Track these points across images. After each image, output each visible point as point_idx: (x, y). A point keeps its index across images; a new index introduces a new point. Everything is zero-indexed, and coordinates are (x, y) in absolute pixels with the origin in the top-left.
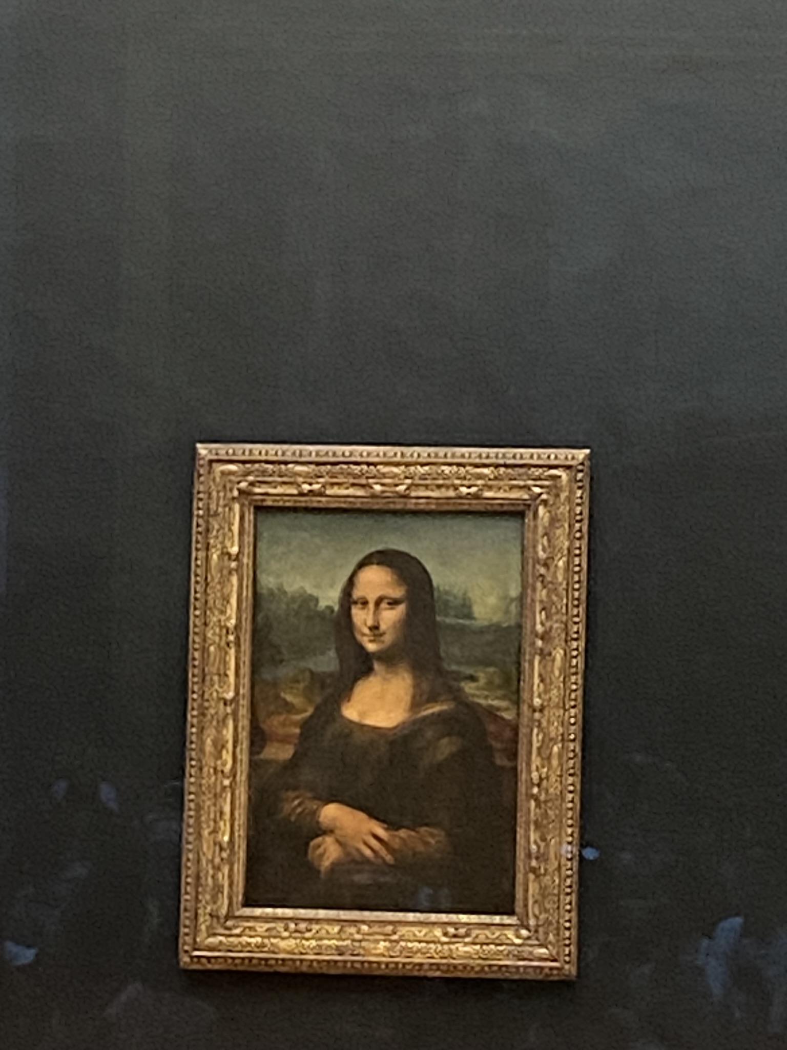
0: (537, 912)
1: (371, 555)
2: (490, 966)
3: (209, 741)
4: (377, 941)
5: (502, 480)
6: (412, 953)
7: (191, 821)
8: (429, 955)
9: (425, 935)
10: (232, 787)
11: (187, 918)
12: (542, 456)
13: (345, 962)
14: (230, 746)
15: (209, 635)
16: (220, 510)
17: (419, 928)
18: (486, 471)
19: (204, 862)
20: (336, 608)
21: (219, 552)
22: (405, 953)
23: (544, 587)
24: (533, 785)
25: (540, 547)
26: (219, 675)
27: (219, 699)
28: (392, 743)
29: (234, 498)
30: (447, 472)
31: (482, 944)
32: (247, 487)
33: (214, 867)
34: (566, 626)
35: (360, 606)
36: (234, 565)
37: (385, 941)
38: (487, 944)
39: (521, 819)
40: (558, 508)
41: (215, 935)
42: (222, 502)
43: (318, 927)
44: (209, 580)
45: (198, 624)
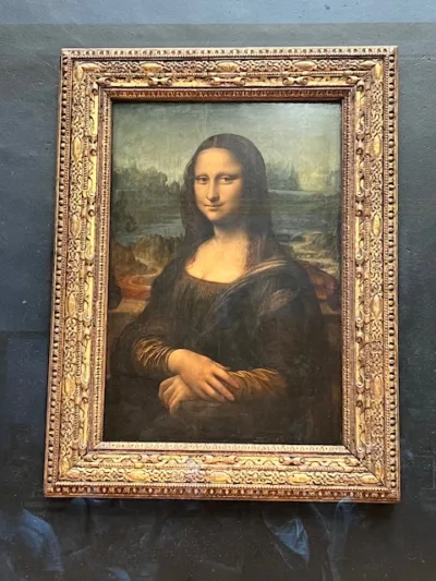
0: (363, 441)
1: (211, 139)
2: (323, 491)
3: (72, 296)
5: (324, 70)
6: (253, 480)
7: (56, 366)
9: (264, 464)
10: (92, 336)
11: (51, 452)
13: (193, 489)
14: (90, 300)
15: (73, 205)
16: (82, 100)
17: (258, 457)
18: (310, 63)
19: (67, 401)
20: (182, 183)
21: (81, 137)
22: (246, 480)
23: (362, 159)
24: (357, 329)
25: (358, 126)
26: (82, 239)
27: (82, 259)
29: (93, 90)
30: (277, 64)
31: (315, 471)
32: (106, 80)
34: (383, 193)
35: (201, 181)
36: (94, 146)
37: (228, 469)
38: (320, 471)
39: (346, 359)
40: (373, 93)
41: (75, 466)
42: (83, 94)
43: (168, 457)
44: (73, 159)
45: (62, 196)
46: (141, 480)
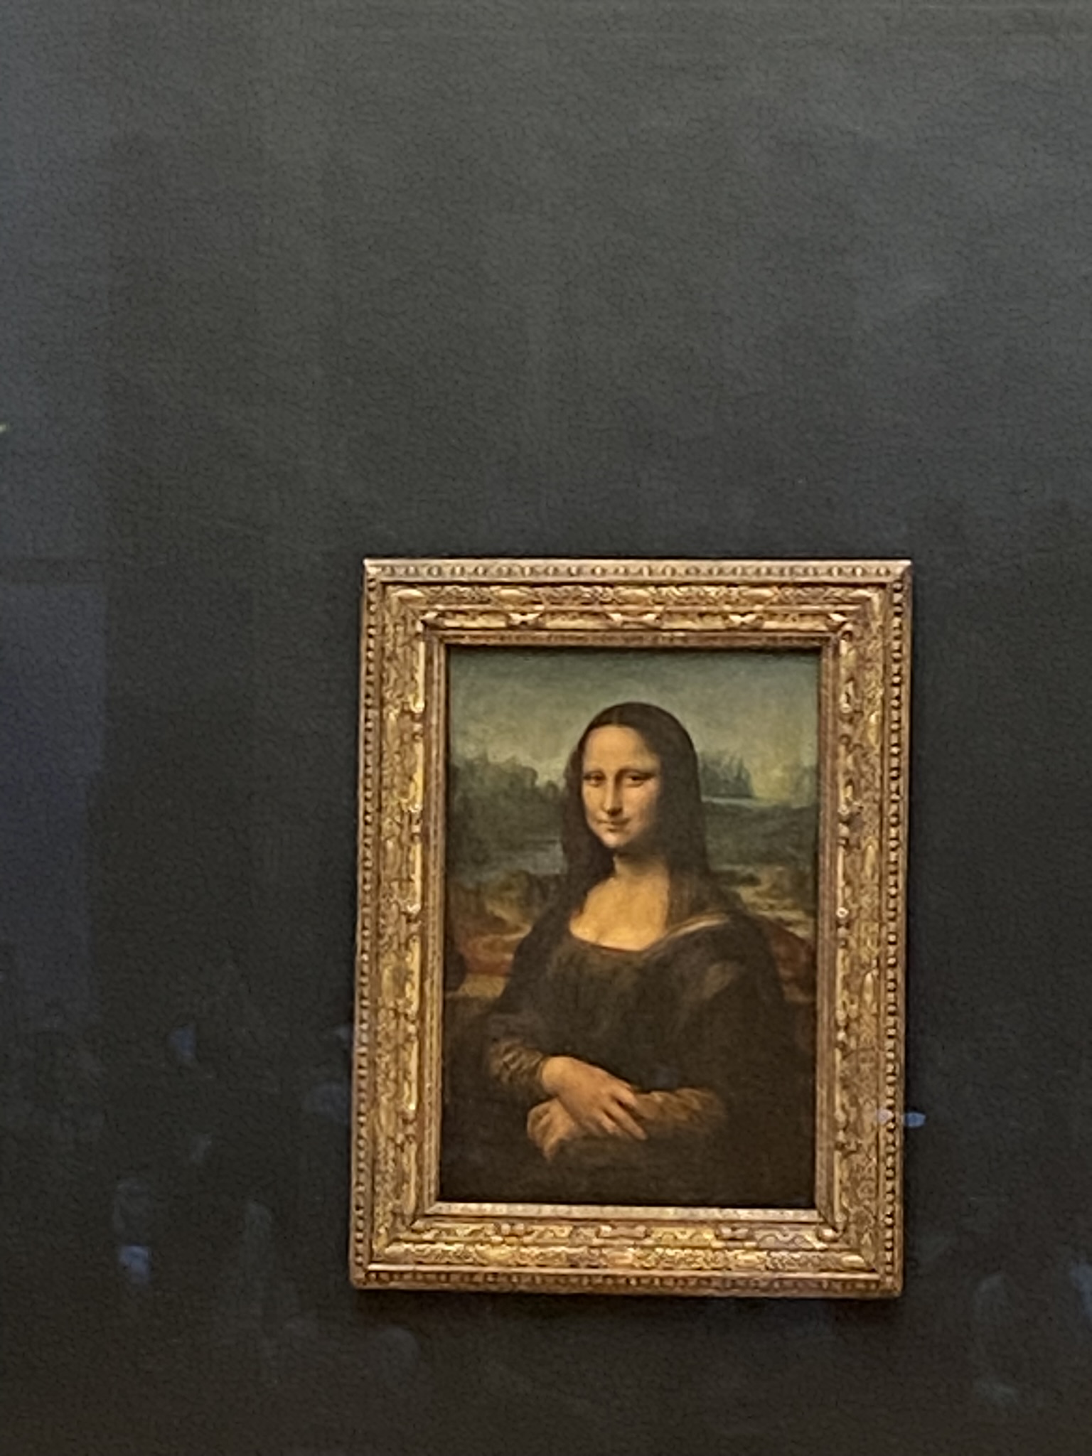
0: (845, 1204)
1: (608, 712)
2: (781, 1280)
3: (386, 973)
4: (622, 1248)
5: (789, 604)
6: (673, 1263)
7: (364, 1084)
8: (694, 1266)
9: (691, 1238)
10: (420, 1035)
11: (361, 1218)
12: (845, 570)
13: (580, 1276)
14: (416, 978)
15: (386, 825)
16: (399, 651)
17: (682, 1229)
18: (766, 592)
19: (382, 1140)
20: (562, 784)
21: (397, 711)
22: (663, 1264)
23: (849, 751)
24: (838, 1028)
25: (843, 698)
26: (400, 881)
27: (401, 913)
28: (642, 972)
29: (418, 634)
30: (713, 594)
31: (770, 1250)
32: (437, 617)
33: (397, 1146)
34: (881, 808)
35: (593, 782)
36: (418, 727)
37: (634, 1246)
38: (777, 1250)
39: (821, 1074)
40: (869, 643)
41: (398, 1240)
42: (400, 640)
43: (541, 1228)
44: (385, 748)
45: (370, 809)
46: (500, 1264)
